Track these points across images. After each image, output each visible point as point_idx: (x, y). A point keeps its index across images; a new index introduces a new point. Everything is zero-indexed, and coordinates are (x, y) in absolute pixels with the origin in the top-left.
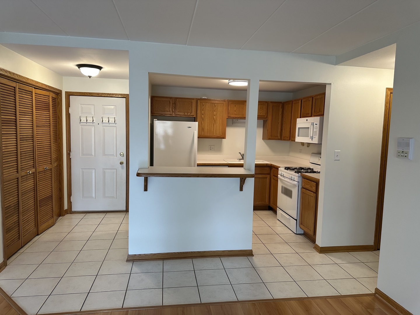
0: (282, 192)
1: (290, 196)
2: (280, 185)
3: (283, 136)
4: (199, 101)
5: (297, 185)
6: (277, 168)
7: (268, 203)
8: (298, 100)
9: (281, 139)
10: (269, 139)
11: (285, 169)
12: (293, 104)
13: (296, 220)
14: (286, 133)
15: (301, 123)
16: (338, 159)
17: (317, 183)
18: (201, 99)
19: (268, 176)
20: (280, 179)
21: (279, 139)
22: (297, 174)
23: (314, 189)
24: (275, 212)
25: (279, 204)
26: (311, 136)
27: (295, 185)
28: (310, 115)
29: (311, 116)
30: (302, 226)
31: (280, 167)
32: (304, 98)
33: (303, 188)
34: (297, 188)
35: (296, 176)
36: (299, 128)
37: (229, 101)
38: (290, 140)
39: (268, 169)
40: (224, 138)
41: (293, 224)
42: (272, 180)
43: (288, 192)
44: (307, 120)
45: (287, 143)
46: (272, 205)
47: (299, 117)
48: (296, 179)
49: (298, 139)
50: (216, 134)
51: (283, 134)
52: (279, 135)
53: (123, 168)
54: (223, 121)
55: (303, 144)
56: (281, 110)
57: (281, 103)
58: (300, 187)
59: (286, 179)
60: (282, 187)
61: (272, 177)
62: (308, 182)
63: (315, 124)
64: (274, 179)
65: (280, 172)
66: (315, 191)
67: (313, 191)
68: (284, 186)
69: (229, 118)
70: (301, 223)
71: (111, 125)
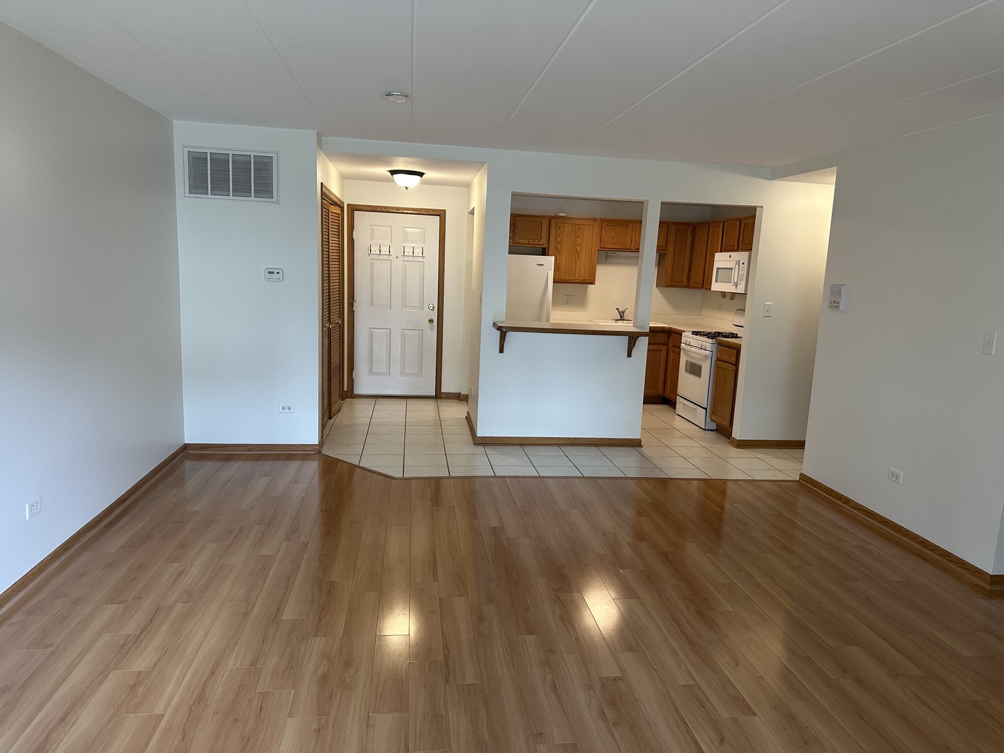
0: (686, 371)
1: (699, 375)
2: (683, 359)
3: (692, 281)
4: (553, 220)
5: (710, 357)
6: (679, 334)
7: (661, 393)
8: (719, 222)
9: (688, 286)
10: (668, 286)
11: (693, 334)
12: (711, 229)
13: (706, 409)
14: (697, 276)
15: (722, 260)
16: (768, 315)
17: (738, 349)
18: (556, 217)
19: (664, 348)
20: (684, 349)
21: (684, 287)
22: (710, 340)
23: (734, 359)
24: (672, 404)
25: (681, 390)
26: (736, 281)
27: (706, 357)
28: (736, 248)
29: (737, 250)
30: (714, 417)
31: (684, 331)
32: (728, 220)
33: (718, 360)
34: (709, 360)
35: (708, 343)
36: (718, 269)
37: (602, 221)
38: (702, 288)
39: (663, 335)
40: (592, 283)
41: (700, 417)
42: (671, 354)
43: (695, 370)
44: (730, 257)
45: (699, 293)
46: (668, 394)
47: (719, 250)
48: (709, 347)
49: (716, 287)
50: (579, 276)
51: (692, 278)
52: (685, 280)
53: (432, 329)
54: (592, 255)
55: (724, 294)
56: (690, 237)
57: (690, 224)
58: (714, 359)
59: (693, 349)
60: (687, 362)
61: (671, 349)
62: (726, 350)
63: (741, 263)
64: (673, 351)
65: (684, 340)
66: (734, 363)
67: (732, 362)
68: (690, 360)
69: (602, 249)
70: (713, 413)
71: (416, 259)
